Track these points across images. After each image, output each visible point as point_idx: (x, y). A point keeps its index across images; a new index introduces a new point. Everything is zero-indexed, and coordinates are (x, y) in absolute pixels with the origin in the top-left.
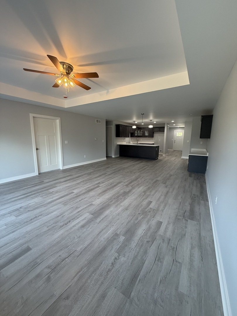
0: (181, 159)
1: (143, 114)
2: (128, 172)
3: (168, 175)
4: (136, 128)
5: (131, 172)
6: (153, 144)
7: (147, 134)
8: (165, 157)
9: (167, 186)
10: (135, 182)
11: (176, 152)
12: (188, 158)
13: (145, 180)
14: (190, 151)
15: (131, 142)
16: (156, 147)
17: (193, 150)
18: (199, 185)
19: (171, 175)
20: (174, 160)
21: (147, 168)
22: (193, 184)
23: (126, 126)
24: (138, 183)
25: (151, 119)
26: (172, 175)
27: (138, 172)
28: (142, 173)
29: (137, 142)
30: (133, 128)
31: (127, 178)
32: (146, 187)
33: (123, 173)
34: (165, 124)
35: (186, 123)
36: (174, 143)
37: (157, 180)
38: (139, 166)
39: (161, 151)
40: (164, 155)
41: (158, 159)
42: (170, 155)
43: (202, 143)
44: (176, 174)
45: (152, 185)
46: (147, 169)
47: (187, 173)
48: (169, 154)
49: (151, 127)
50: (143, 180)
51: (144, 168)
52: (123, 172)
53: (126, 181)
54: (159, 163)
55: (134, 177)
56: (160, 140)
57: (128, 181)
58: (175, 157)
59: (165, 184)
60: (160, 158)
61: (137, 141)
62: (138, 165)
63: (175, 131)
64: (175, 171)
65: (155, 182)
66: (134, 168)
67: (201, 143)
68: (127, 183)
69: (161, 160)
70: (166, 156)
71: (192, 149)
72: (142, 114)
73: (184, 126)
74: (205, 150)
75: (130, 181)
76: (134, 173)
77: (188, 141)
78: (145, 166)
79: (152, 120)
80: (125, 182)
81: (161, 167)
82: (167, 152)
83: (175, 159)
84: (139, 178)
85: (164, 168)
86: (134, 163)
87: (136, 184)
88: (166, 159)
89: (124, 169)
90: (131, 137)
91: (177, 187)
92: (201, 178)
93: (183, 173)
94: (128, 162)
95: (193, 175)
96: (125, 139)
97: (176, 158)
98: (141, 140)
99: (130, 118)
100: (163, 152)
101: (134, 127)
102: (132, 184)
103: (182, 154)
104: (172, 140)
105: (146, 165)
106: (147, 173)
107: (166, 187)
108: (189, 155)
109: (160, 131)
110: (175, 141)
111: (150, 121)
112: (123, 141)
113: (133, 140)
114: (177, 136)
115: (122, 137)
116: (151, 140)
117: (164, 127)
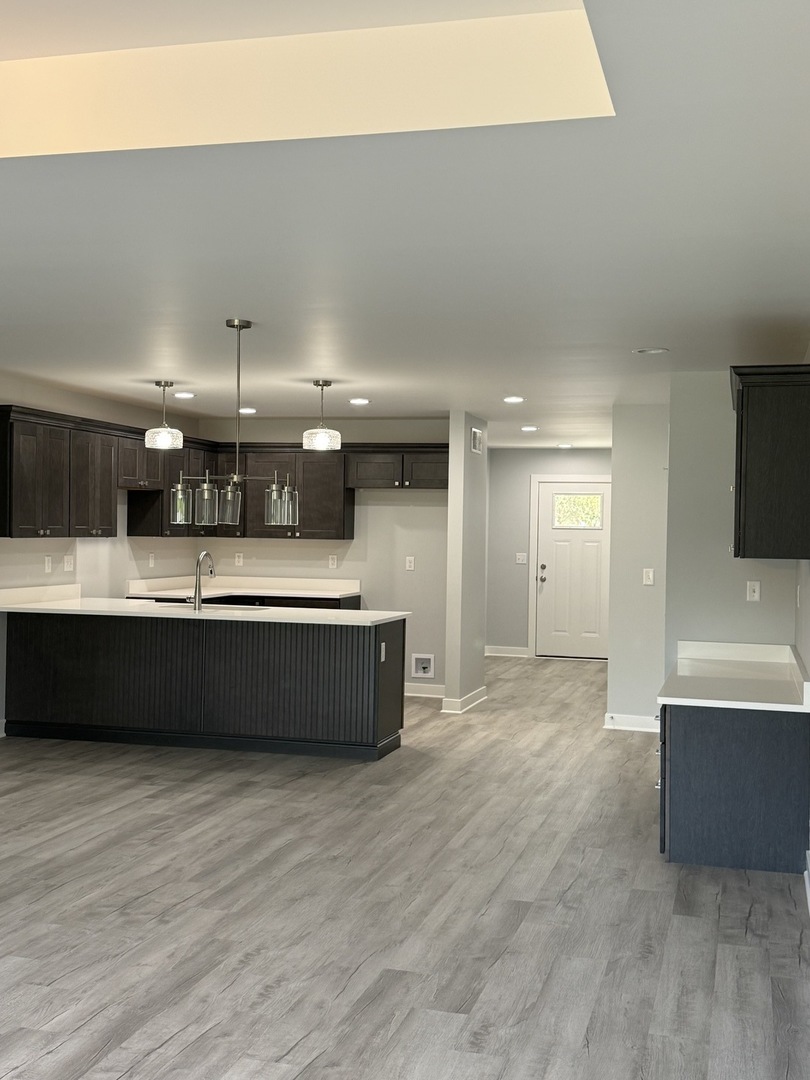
0: (600, 736)
1: (246, 325)
2: (91, 913)
3: (494, 913)
4: (179, 444)
5: (123, 908)
6: (353, 603)
7: (282, 509)
8: (467, 728)
9: (486, 1026)
10: (167, 1023)
11: (555, 668)
12: (655, 727)
13: (266, 992)
14: (671, 666)
15: (138, 587)
16: (380, 630)
17: (692, 654)
18: (760, 991)
19: (519, 910)
20: (539, 755)
21: (291, 847)
22: (710, 989)
23: (84, 425)
24: (194, 1032)
25: (322, 376)
26: (527, 906)
27: (205, 904)
28: (243, 913)
29: (198, 588)
30: (148, 444)
31: (84, 977)
32: (284, 1066)
33: (41, 929)
34: (445, 417)
35: (620, 414)
36: (538, 591)
37: (393, 978)
38: (208, 827)
39: (424, 666)
40: (452, 707)
41: (396, 745)
42: (511, 702)
43: (756, 597)
44: (561, 898)
45: (342, 1041)
46: (297, 857)
47: (654, 876)
48: (503, 690)
49: (322, 440)
50: (250, 983)
51: (259, 856)
52: (33, 918)
53: (67, 1015)
54: (411, 789)
55: (150, 967)
56: (409, 562)
57: (94, 1014)
58: (553, 717)
59: (464, 1007)
60: (416, 732)
61: (199, 569)
62: (211, 821)
63: (536, 478)
64: (558, 867)
65: (374, 996)
66: (159, 862)
67: (753, 592)
68: (70, 1048)
69: (425, 758)
70: (475, 719)
71: (680, 644)
72: (230, 324)
73: (607, 443)
74: (783, 656)
75: (115, 1013)
76: (163, 917)
77: (649, 575)
78: (272, 833)
79: (327, 383)
80: (51, 1037)
81: (430, 825)
82: (478, 674)
83: (550, 744)
84: (212, 965)
85: (456, 842)
86: (160, 807)
87: (171, 1051)
88: (471, 744)
89: (50, 876)
90: (131, 532)
91: (573, 1029)
92: (770, 913)
93: (621, 874)
94: (94, 800)
95: (708, 893)
96: (69, 550)
97: (560, 733)
98: (239, 562)
99: (123, 347)
100: (440, 678)
101: (165, 439)
102: (137, 1044)
103: (604, 687)
104: (521, 557)
105: (290, 821)
106: (293, 900)
107: (477, 1042)
108: (664, 707)
109: (407, 483)
110: (543, 567)
111: (311, 386)
112: (48, 570)
113: (155, 559)
114: (557, 525)
115: (42, 536)
116: (332, 564)
117: (446, 446)
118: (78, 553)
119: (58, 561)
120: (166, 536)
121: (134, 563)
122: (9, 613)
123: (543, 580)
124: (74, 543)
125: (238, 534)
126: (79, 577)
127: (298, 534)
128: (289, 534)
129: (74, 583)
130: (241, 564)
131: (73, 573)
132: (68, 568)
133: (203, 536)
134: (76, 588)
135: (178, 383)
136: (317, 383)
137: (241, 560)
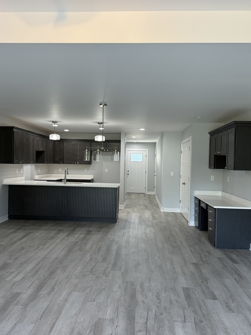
0: (163, 215)
4: (59, 138)
15: (37, 177)
25: (100, 121)
26: (197, 264)
29: (65, 177)
35: (165, 135)
36: (127, 177)
42: (132, 205)
44: (202, 261)
47: (217, 253)
49: (100, 138)
56: (106, 170)
58: (147, 209)
63: (127, 149)
71: (195, 191)
77: (172, 174)
88: (134, 216)
93: (209, 253)
96: (22, 167)
97: (153, 213)
101: (55, 137)
109: (107, 150)
110: (128, 171)
111: (97, 124)
112: (17, 173)
113: (40, 169)
114: (132, 161)
115: (20, 164)
116: (86, 171)
117: (120, 141)
118: (24, 168)
119: (19, 170)
120: (46, 163)
121: (35, 170)
122: (9, 185)
123: (128, 174)
124: (23, 165)
125: (61, 163)
126: (24, 175)
127: (78, 163)
128: (76, 163)
129: (23, 176)
130: (61, 171)
131: (23, 174)
132: (22, 172)
133: (52, 163)
134: (23, 178)
135: (59, 122)
136: (99, 123)
137: (61, 170)
